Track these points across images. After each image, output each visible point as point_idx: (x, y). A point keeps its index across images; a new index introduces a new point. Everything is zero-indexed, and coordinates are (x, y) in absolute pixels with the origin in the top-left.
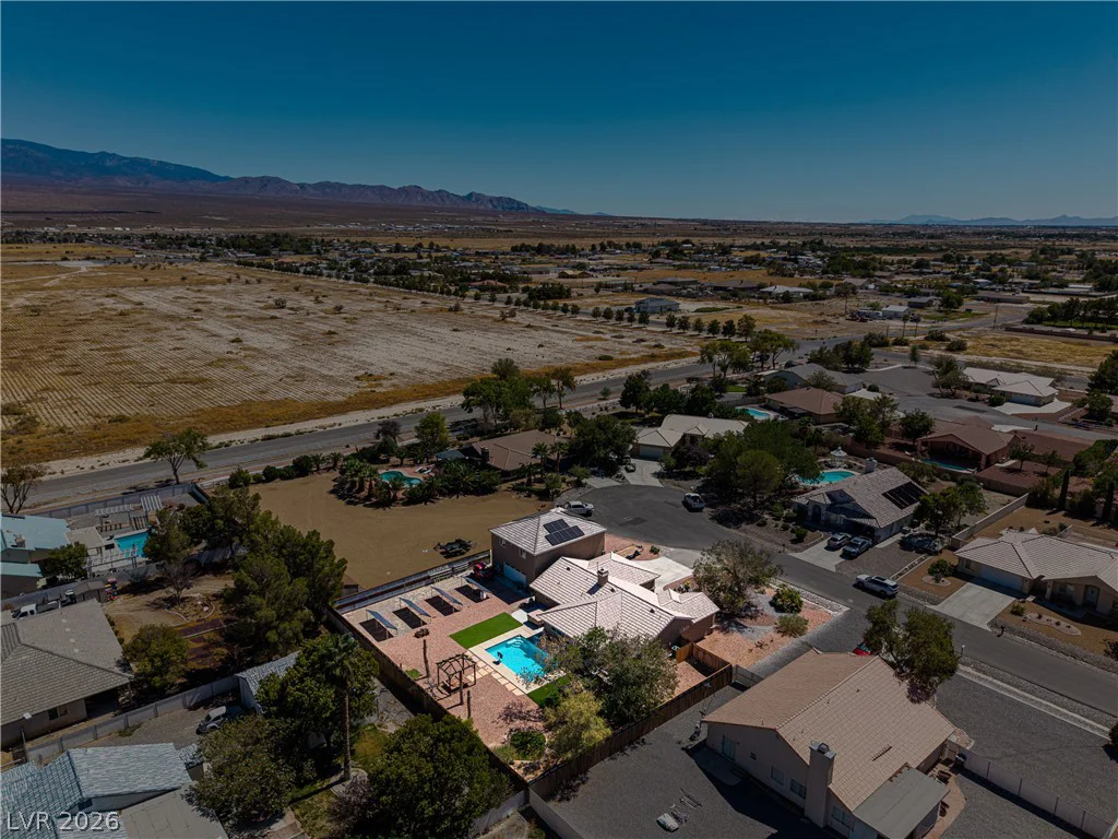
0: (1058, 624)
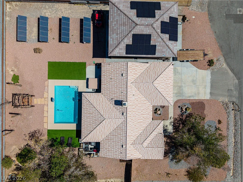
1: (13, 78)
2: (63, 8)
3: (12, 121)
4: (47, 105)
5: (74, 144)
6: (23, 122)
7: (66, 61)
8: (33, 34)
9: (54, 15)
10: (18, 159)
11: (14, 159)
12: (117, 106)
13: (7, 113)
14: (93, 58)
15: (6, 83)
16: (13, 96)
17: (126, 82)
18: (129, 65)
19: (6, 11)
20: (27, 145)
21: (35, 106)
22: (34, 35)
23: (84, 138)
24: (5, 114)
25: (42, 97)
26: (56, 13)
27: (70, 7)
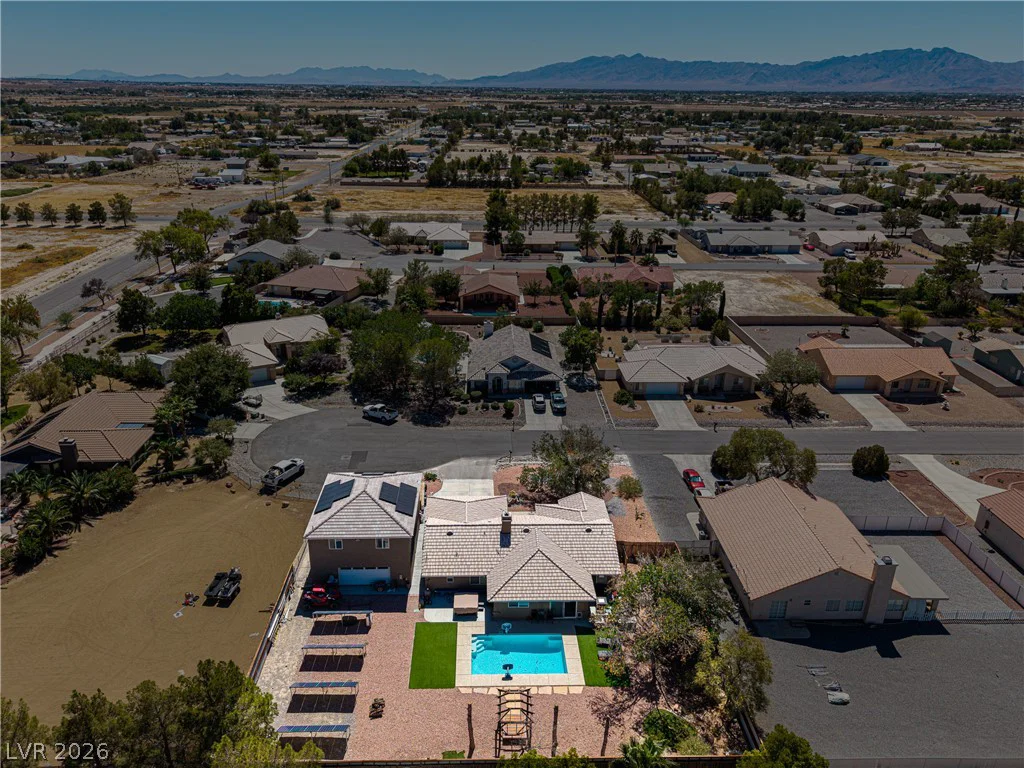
0: (726, 408)
2: (276, 665)
14: (405, 612)
20: (636, 729)
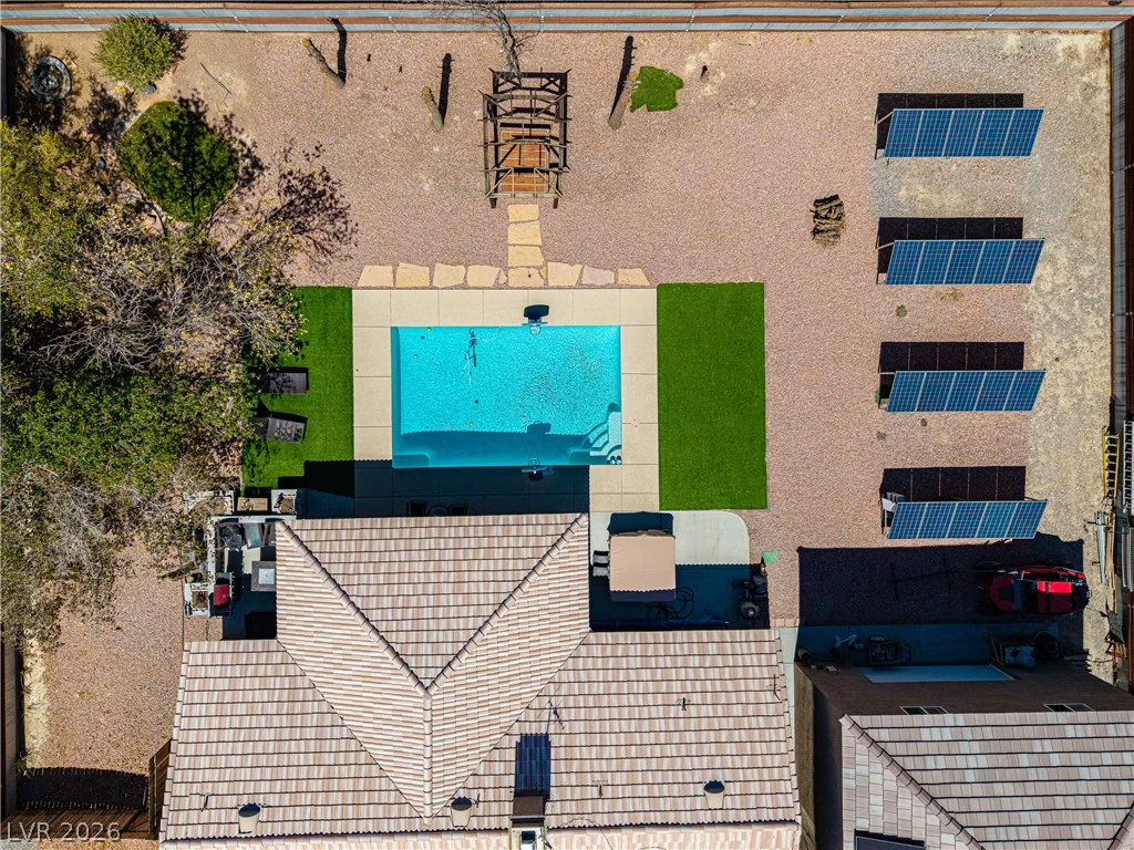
1: (659, 76)
2: (1082, 366)
3: (401, 70)
4: (501, 282)
5: (263, 453)
6: (397, 135)
7: (768, 387)
8: (922, 192)
9: (1041, 309)
10: (169, 109)
11: (167, 88)
12: (511, 755)
13: (446, 44)
14: (800, 550)
15: (628, 34)
16: (550, 75)
17: (672, 818)
18: (778, 833)
19: (1054, 30)
20: (256, 164)
21: (497, 209)
22: (921, 196)
23: (304, 539)
24: (443, 32)
25: (553, 251)
26: (1054, 326)
27: (1092, 403)
